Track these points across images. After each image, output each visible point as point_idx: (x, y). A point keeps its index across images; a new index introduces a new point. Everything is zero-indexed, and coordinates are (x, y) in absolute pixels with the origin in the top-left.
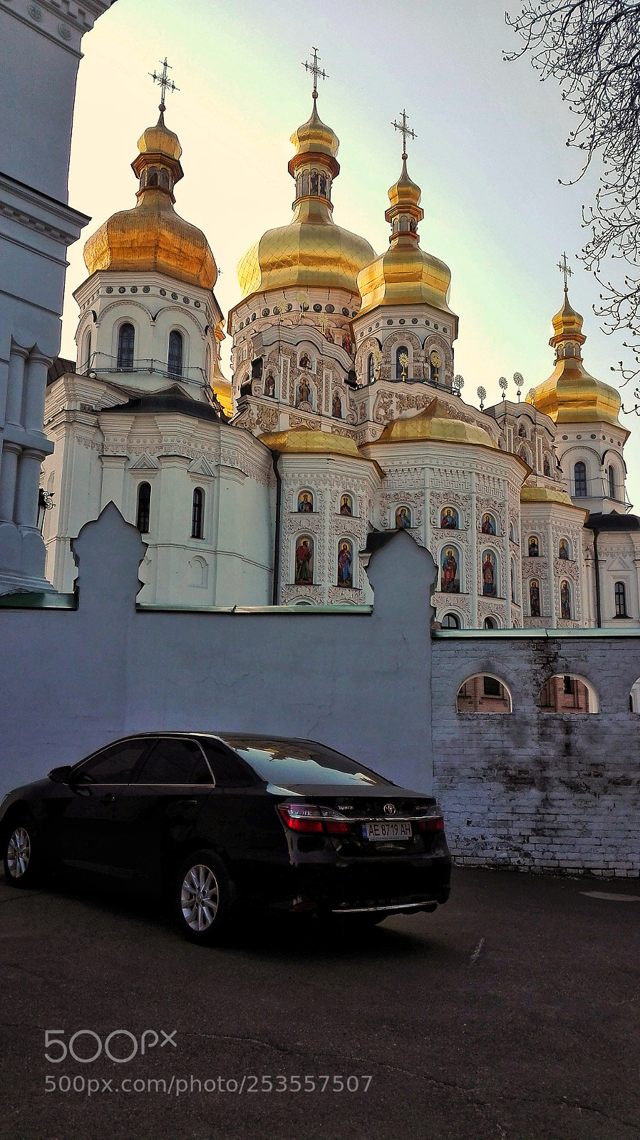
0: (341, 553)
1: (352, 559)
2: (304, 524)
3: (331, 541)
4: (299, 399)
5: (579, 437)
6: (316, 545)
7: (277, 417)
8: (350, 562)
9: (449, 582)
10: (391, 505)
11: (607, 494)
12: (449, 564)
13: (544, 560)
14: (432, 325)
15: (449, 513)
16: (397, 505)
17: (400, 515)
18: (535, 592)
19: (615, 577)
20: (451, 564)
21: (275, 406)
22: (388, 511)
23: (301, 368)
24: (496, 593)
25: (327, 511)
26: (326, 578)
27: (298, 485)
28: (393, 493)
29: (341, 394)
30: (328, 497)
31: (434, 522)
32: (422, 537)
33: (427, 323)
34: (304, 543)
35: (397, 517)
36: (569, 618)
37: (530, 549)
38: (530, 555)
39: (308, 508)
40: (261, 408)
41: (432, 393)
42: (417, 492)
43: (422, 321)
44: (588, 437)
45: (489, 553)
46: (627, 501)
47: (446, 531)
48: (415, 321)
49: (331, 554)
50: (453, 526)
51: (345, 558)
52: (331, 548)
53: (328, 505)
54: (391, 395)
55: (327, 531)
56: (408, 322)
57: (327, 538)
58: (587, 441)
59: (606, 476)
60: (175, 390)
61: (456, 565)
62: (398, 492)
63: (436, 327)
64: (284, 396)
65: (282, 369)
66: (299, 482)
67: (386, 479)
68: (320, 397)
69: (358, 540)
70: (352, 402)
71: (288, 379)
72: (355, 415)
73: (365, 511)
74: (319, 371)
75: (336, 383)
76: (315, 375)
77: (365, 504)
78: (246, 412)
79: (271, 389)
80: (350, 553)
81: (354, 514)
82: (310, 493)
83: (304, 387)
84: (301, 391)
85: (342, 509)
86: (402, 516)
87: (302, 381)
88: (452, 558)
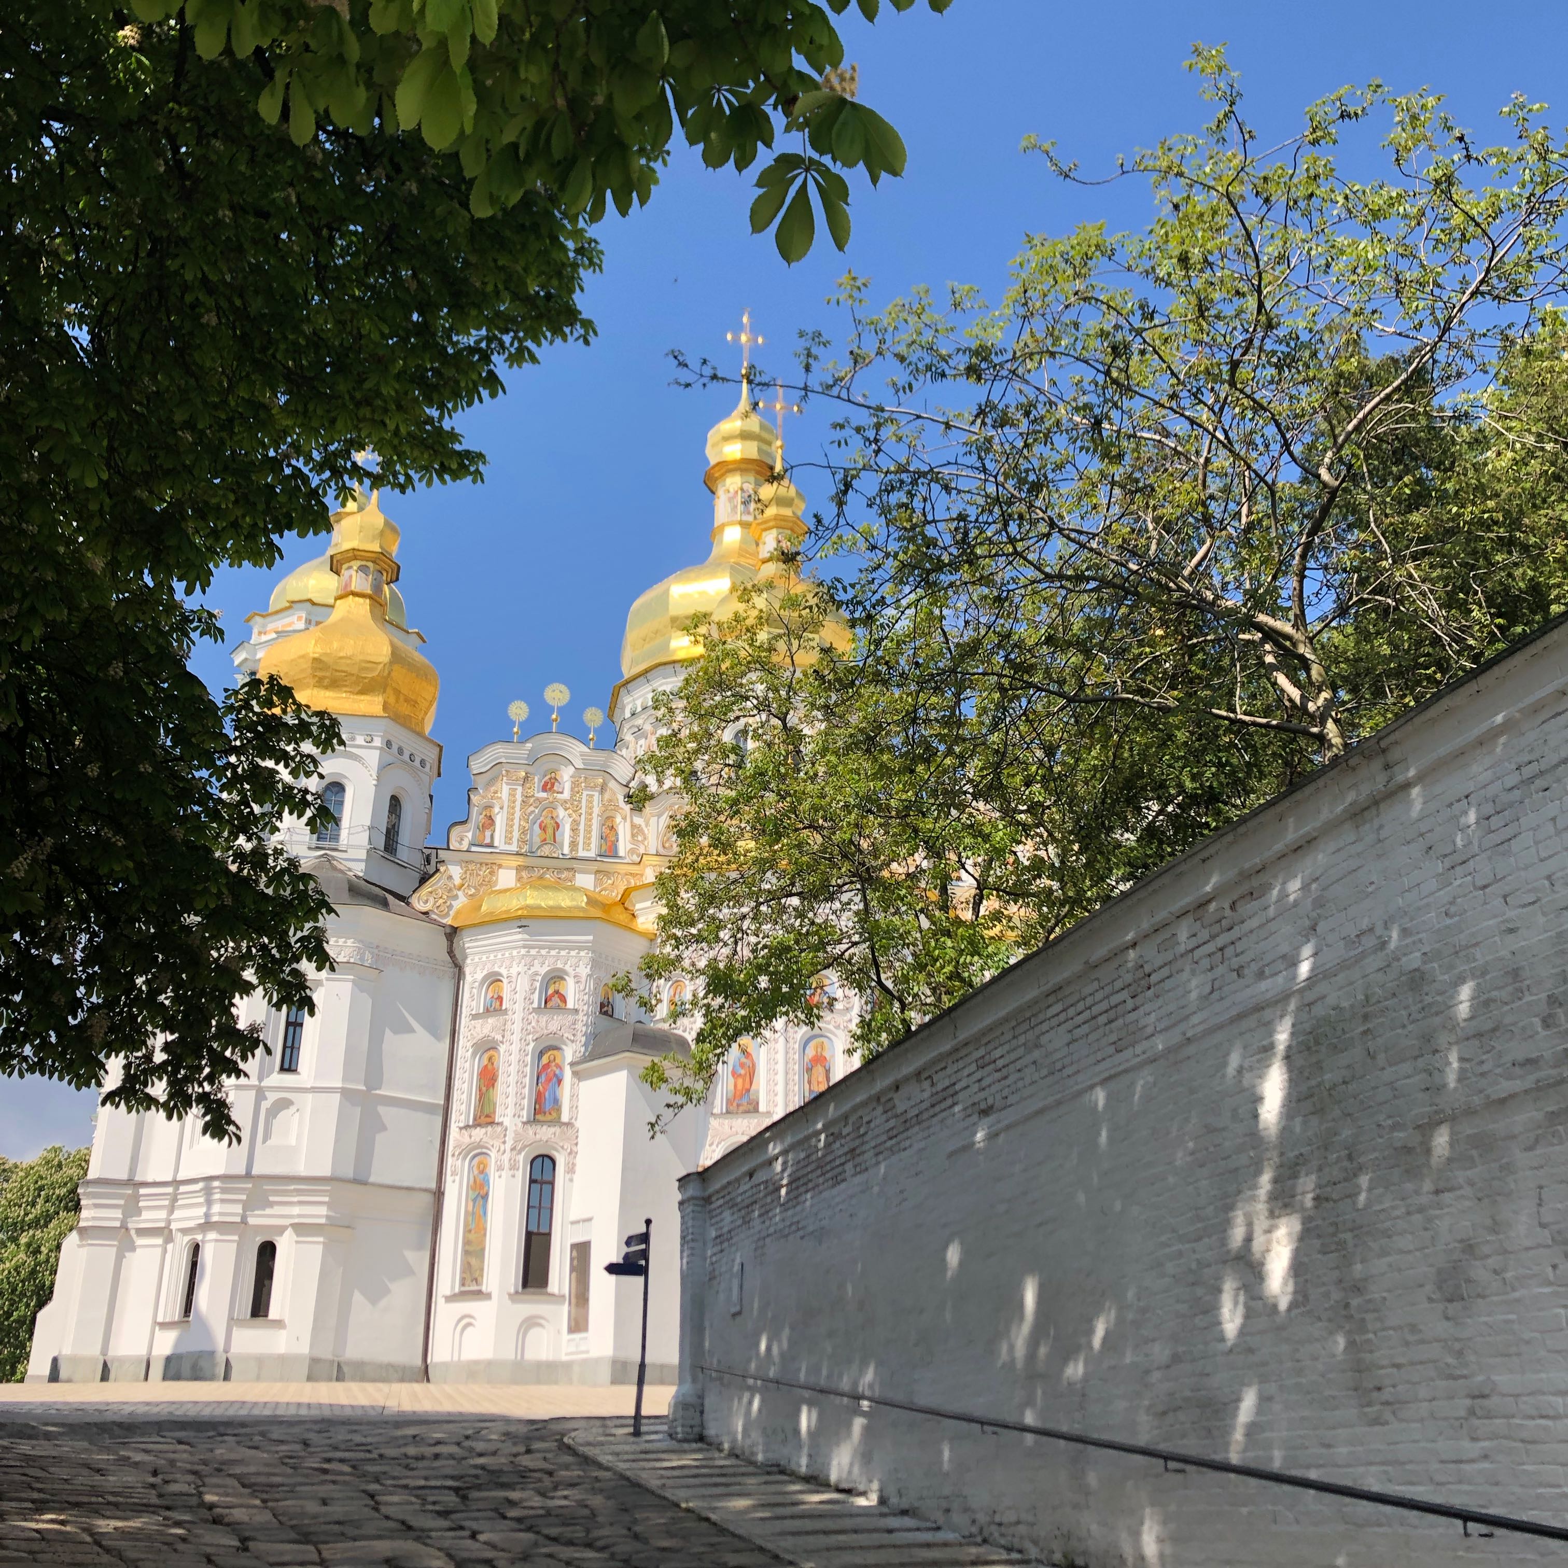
0: (542, 1071)
1: (562, 1076)
2: (487, 1030)
3: (523, 1052)
4: (538, 841)
7: (493, 874)
8: (559, 1080)
9: (742, 1096)
12: (743, 1065)
17: (675, 995)
20: (745, 1067)
23: (544, 795)
25: (519, 1007)
26: (511, 1111)
27: (485, 972)
29: (618, 820)
30: (522, 984)
34: (490, 1059)
35: (671, 998)
39: (498, 1004)
40: (465, 866)
45: (821, 1040)
49: (521, 1073)
51: (548, 1076)
52: (522, 1062)
53: (519, 997)
55: (516, 1037)
57: (516, 1047)
61: (754, 1065)
64: (508, 841)
65: (506, 804)
66: (486, 968)
67: (658, 941)
68: (575, 832)
69: (572, 1044)
70: (637, 830)
71: (518, 815)
72: (642, 848)
73: (587, 998)
74: (576, 793)
75: (607, 805)
76: (567, 801)
77: (589, 986)
78: (439, 875)
79: (488, 833)
80: (557, 1067)
81: (568, 1006)
82: (501, 982)
83: (548, 821)
84: (544, 828)
85: (548, 1000)
86: (677, 997)
87: (545, 813)
88: (748, 1055)
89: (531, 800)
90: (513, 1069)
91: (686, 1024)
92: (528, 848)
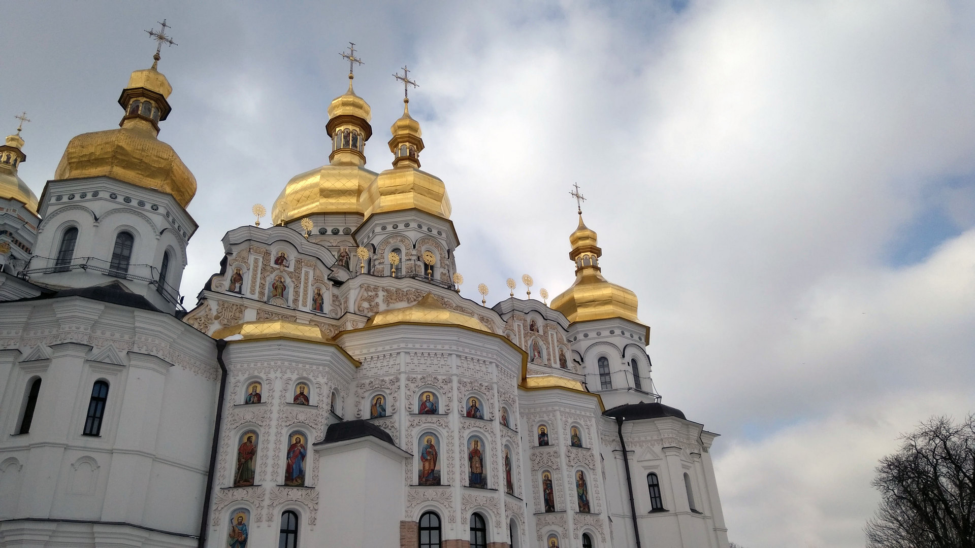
0: (292, 448)
1: (306, 453)
2: (249, 417)
3: (279, 434)
4: (271, 295)
5: (599, 334)
6: (261, 439)
7: (241, 312)
8: (303, 456)
9: (429, 474)
10: (366, 394)
11: (633, 385)
12: (429, 453)
13: (555, 449)
14: (425, 229)
15: (428, 397)
16: (371, 394)
17: (376, 404)
18: (548, 485)
19: (645, 468)
20: (430, 454)
21: (239, 301)
22: (363, 401)
23: (277, 266)
24: (486, 484)
25: (276, 401)
26: (268, 477)
27: (246, 376)
28: (368, 381)
29: (323, 291)
30: (278, 386)
31: (409, 408)
32: (397, 425)
33: (420, 227)
34: (249, 438)
35: (373, 406)
36: (589, 512)
37: (540, 438)
38: (541, 444)
39: (256, 399)
40: (222, 305)
41: (425, 288)
42: (391, 378)
43: (413, 225)
44: (607, 333)
45: (476, 440)
46: (655, 392)
47: (424, 418)
48: (407, 225)
49: (277, 449)
50: (433, 411)
51: (296, 453)
52: (278, 442)
53: (277, 394)
54: (376, 289)
55: (274, 423)
56: (401, 227)
57: (273, 430)
58: (607, 337)
59: (630, 369)
60: (115, 287)
61: (436, 454)
62: (372, 380)
63: (429, 230)
64: (253, 292)
65: (251, 267)
66: (247, 372)
67: (362, 367)
68: (297, 293)
69: (314, 431)
70: (335, 298)
71: (259, 275)
72: (339, 310)
73: (325, 399)
74: (298, 269)
75: (317, 280)
76: (291, 272)
77: (326, 391)
78: (202, 308)
79: (237, 285)
80: (302, 446)
81: (311, 403)
82: (260, 383)
83: (278, 283)
84: (275, 288)
85: (296, 398)
86: (378, 405)
87: (277, 278)
88: (432, 446)
89: (268, 268)
90: (271, 446)
91: (388, 423)
92: (265, 299)
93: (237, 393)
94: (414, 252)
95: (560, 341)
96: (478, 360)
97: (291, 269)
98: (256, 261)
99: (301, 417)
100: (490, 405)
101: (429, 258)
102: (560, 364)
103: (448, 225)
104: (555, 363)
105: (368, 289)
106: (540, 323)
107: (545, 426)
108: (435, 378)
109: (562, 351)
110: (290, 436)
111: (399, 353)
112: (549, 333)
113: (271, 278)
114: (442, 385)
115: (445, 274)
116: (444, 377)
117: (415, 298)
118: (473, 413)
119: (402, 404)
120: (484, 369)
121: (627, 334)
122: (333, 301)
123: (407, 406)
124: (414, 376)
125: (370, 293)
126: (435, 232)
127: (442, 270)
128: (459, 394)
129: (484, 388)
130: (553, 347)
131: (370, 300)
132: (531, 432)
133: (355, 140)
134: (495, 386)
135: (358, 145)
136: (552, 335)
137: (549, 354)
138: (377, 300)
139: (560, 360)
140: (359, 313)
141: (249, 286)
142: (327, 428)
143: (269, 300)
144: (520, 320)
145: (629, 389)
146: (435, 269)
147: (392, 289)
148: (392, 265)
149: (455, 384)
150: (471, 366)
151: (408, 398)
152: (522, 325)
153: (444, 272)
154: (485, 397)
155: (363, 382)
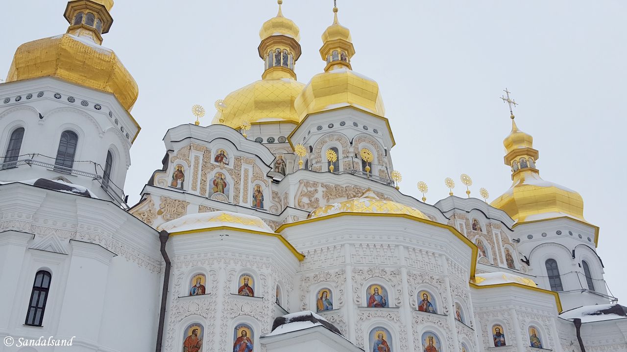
0: (238, 342)
2: (193, 308)
3: (224, 326)
4: (213, 191)
5: (544, 235)
6: (206, 332)
7: (183, 208)
8: (250, 350)
10: (311, 289)
11: (586, 286)
12: (380, 349)
14: (361, 127)
15: (376, 291)
16: (317, 287)
17: (322, 298)
20: (383, 349)
21: (181, 197)
22: (308, 296)
23: (217, 164)
25: (221, 292)
27: (190, 267)
28: (312, 275)
29: (263, 188)
30: (222, 277)
31: (357, 301)
32: (345, 319)
33: (355, 124)
34: (194, 331)
35: (319, 300)
37: (495, 339)
38: (497, 345)
39: (200, 291)
40: (165, 200)
41: (364, 184)
42: (337, 270)
43: (349, 123)
44: (554, 234)
45: (431, 336)
48: (343, 124)
49: (223, 343)
50: (383, 304)
51: (243, 347)
52: (224, 334)
53: (221, 286)
54: (315, 184)
55: (219, 315)
56: (337, 125)
57: (219, 323)
58: (554, 238)
59: (582, 270)
61: (389, 350)
62: (317, 273)
63: (365, 128)
64: (194, 188)
65: (192, 164)
66: (191, 264)
67: (305, 261)
68: (237, 190)
69: (260, 323)
70: (275, 194)
71: (200, 172)
72: (279, 207)
73: (270, 290)
74: (237, 166)
75: (256, 177)
76: (230, 170)
77: (271, 284)
78: (145, 203)
79: (179, 182)
80: (248, 340)
81: (255, 295)
82: (203, 275)
83: (219, 180)
84: (216, 184)
85: (240, 290)
86: (324, 299)
87: (217, 175)
88: (384, 342)
89: (209, 165)
90: (217, 338)
91: (336, 317)
92: (207, 196)
93: (181, 285)
94: (351, 150)
95: (505, 241)
96: (427, 252)
97: (231, 166)
98: (197, 158)
99: (247, 309)
100: (443, 300)
101: (366, 155)
102: (508, 264)
103: (384, 123)
104: (502, 262)
105: (307, 184)
106: (483, 222)
107: (499, 325)
108: (383, 270)
109: (508, 251)
110: (236, 328)
111: (342, 246)
112: (493, 232)
113: (211, 176)
114: (390, 277)
115: (383, 171)
116: (392, 269)
117: (355, 194)
118: (425, 307)
119: (349, 297)
120: (433, 261)
121: (575, 235)
122: (273, 198)
123: (355, 299)
124: (361, 268)
125: (309, 189)
126: (370, 131)
127: (380, 167)
128: (409, 287)
129: (435, 281)
130: (499, 246)
131: (310, 195)
132: (485, 332)
133: (285, 58)
134: (447, 280)
135: (289, 63)
136: (496, 234)
137: (495, 254)
138: (316, 196)
139: (507, 260)
140: (299, 207)
141: (191, 182)
142: (274, 320)
143: (210, 196)
144: (462, 219)
145: (583, 291)
146: (372, 166)
147: (331, 185)
148: (329, 163)
149: (405, 277)
150: (420, 258)
151: (356, 290)
152: (464, 224)
153: (382, 169)
154: (437, 291)
155: (307, 275)
